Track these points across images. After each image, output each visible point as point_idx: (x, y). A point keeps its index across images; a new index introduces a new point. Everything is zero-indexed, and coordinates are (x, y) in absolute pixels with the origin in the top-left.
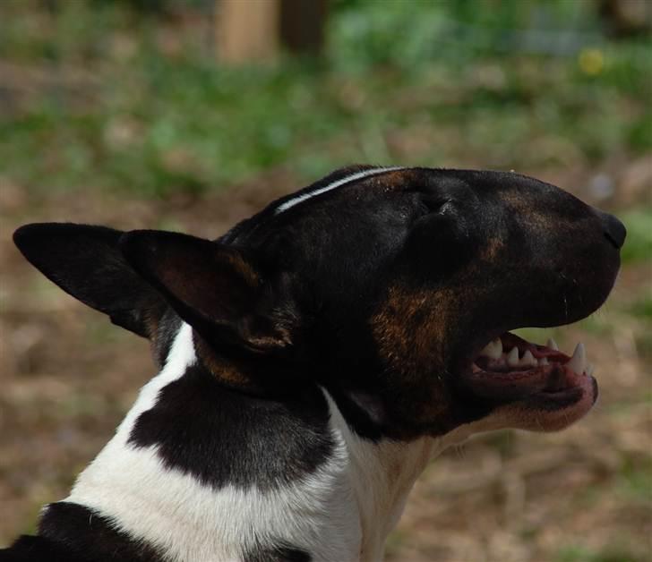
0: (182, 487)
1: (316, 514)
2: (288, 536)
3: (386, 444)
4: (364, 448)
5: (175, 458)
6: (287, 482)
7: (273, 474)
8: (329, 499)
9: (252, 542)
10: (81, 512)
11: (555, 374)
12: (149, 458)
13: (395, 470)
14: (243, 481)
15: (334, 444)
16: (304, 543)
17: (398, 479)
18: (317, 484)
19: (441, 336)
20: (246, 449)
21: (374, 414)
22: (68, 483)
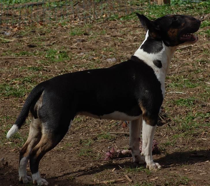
0: (145, 53)
1: (161, 56)
2: (158, 59)
3: (170, 47)
4: (167, 47)
5: (145, 50)
6: (157, 53)
7: (156, 52)
8: (163, 54)
9: (154, 60)
10: (135, 56)
11: (192, 37)
12: (142, 50)
13: (171, 50)
14: (152, 53)
15: (163, 47)
16: (160, 60)
17: (172, 52)
18: (161, 52)
19: (176, 34)
20: (152, 48)
21: (168, 43)
22: (134, 53)
